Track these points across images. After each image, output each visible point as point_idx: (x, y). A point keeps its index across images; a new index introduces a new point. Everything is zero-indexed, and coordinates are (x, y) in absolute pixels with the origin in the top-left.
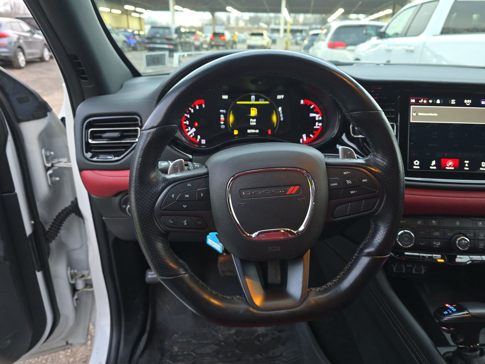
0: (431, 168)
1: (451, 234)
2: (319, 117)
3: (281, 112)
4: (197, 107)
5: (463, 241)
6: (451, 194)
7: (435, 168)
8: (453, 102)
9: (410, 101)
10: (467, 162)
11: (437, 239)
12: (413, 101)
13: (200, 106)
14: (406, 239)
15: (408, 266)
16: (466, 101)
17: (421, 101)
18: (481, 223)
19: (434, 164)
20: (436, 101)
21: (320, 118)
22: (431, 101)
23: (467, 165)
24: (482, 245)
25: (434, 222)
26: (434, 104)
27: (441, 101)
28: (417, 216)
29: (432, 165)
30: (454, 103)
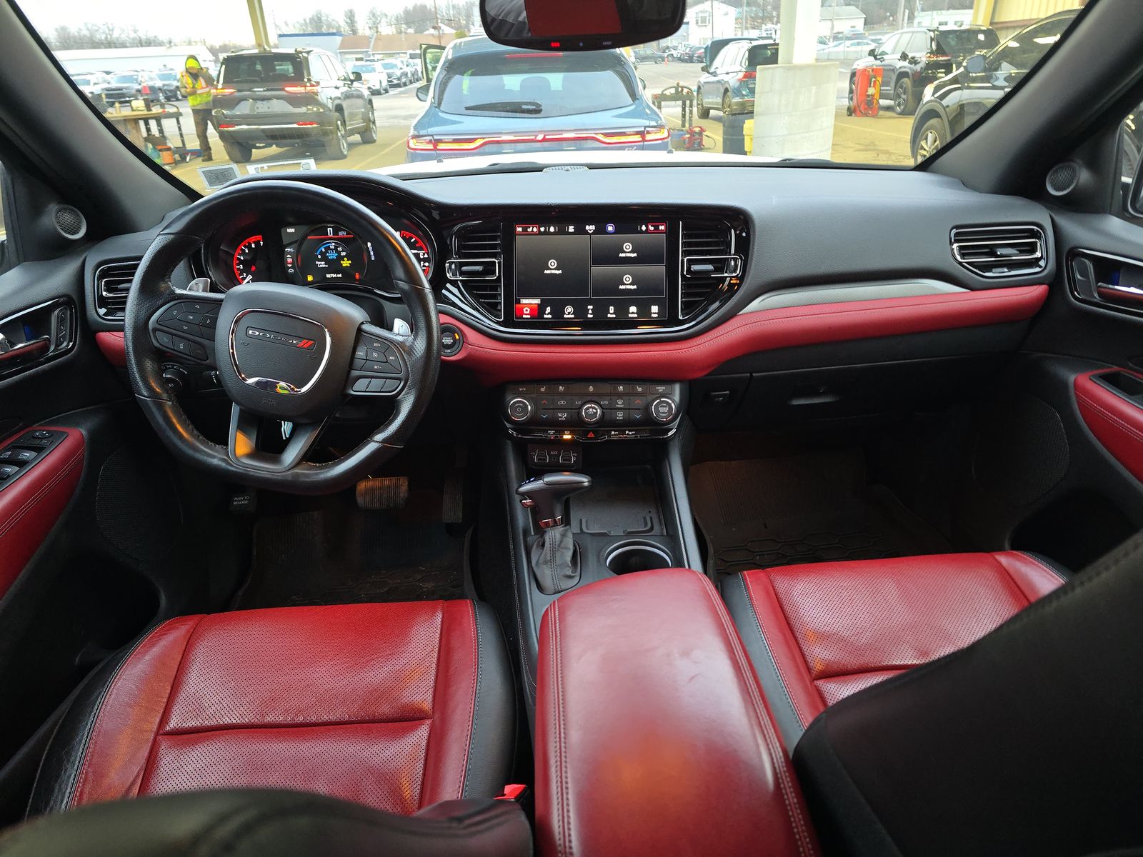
0: (545, 316)
1: (580, 403)
2: (424, 254)
3: (371, 249)
4: (253, 246)
5: (591, 410)
6: (568, 349)
7: (550, 316)
8: (571, 229)
9: (516, 229)
10: (590, 307)
11: (562, 409)
12: (520, 229)
13: (257, 243)
14: (519, 410)
15: (552, 453)
16: (587, 227)
17: (530, 230)
18: (621, 387)
19: (549, 311)
20: (549, 229)
21: (426, 256)
22: (542, 229)
23: (590, 312)
24: (620, 415)
25: (561, 388)
26: (547, 233)
27: (555, 229)
28: (541, 381)
29: (547, 312)
30: (573, 230)
